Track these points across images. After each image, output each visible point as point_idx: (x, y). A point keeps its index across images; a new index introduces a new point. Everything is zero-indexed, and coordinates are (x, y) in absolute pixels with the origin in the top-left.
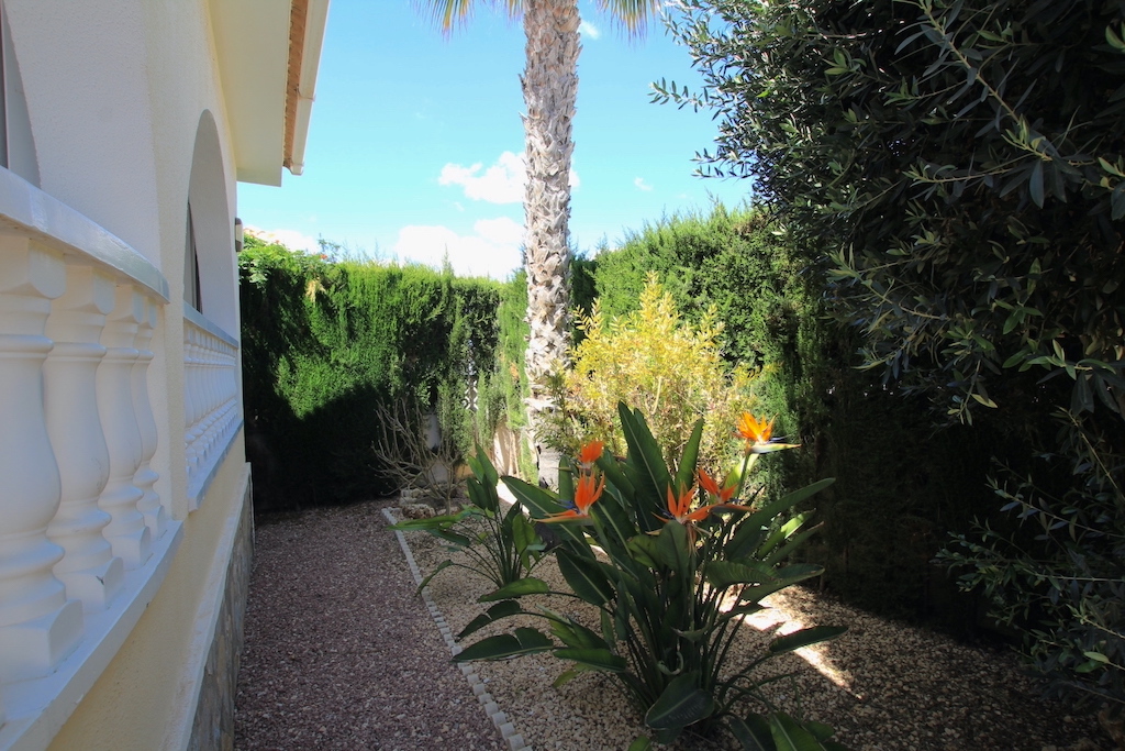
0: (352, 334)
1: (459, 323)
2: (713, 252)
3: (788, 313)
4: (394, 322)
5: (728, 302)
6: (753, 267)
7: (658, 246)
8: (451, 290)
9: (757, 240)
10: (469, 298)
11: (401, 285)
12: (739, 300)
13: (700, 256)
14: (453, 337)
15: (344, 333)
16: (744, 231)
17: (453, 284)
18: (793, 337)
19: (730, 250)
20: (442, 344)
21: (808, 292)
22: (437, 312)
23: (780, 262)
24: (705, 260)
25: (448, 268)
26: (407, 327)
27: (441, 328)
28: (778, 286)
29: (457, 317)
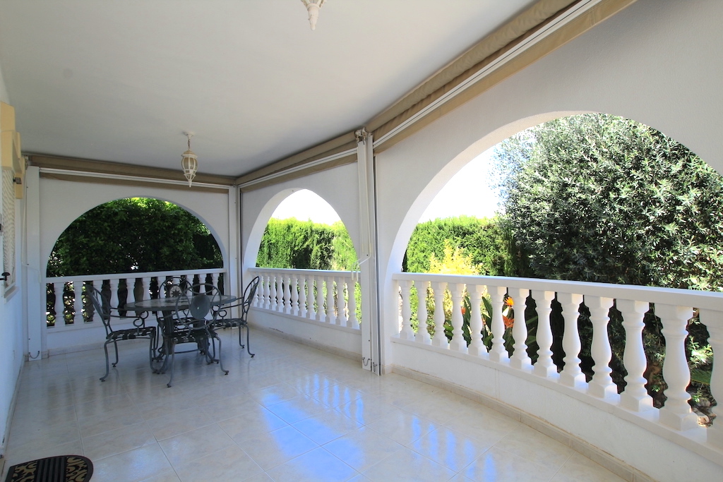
0: (270, 257)
1: (316, 248)
2: (471, 233)
3: (500, 258)
4: (289, 250)
5: (476, 252)
6: (488, 241)
7: (444, 226)
8: (312, 231)
9: (490, 232)
10: (321, 235)
11: (293, 230)
12: (481, 252)
13: (464, 234)
14: (313, 256)
15: (267, 256)
16: (485, 228)
17: (313, 228)
18: (502, 266)
19: (479, 234)
20: (308, 259)
21: (509, 252)
22: (307, 243)
23: (499, 241)
24: (467, 235)
25: (310, 221)
26: (294, 252)
27: (308, 251)
28: (497, 248)
29: (315, 245)
